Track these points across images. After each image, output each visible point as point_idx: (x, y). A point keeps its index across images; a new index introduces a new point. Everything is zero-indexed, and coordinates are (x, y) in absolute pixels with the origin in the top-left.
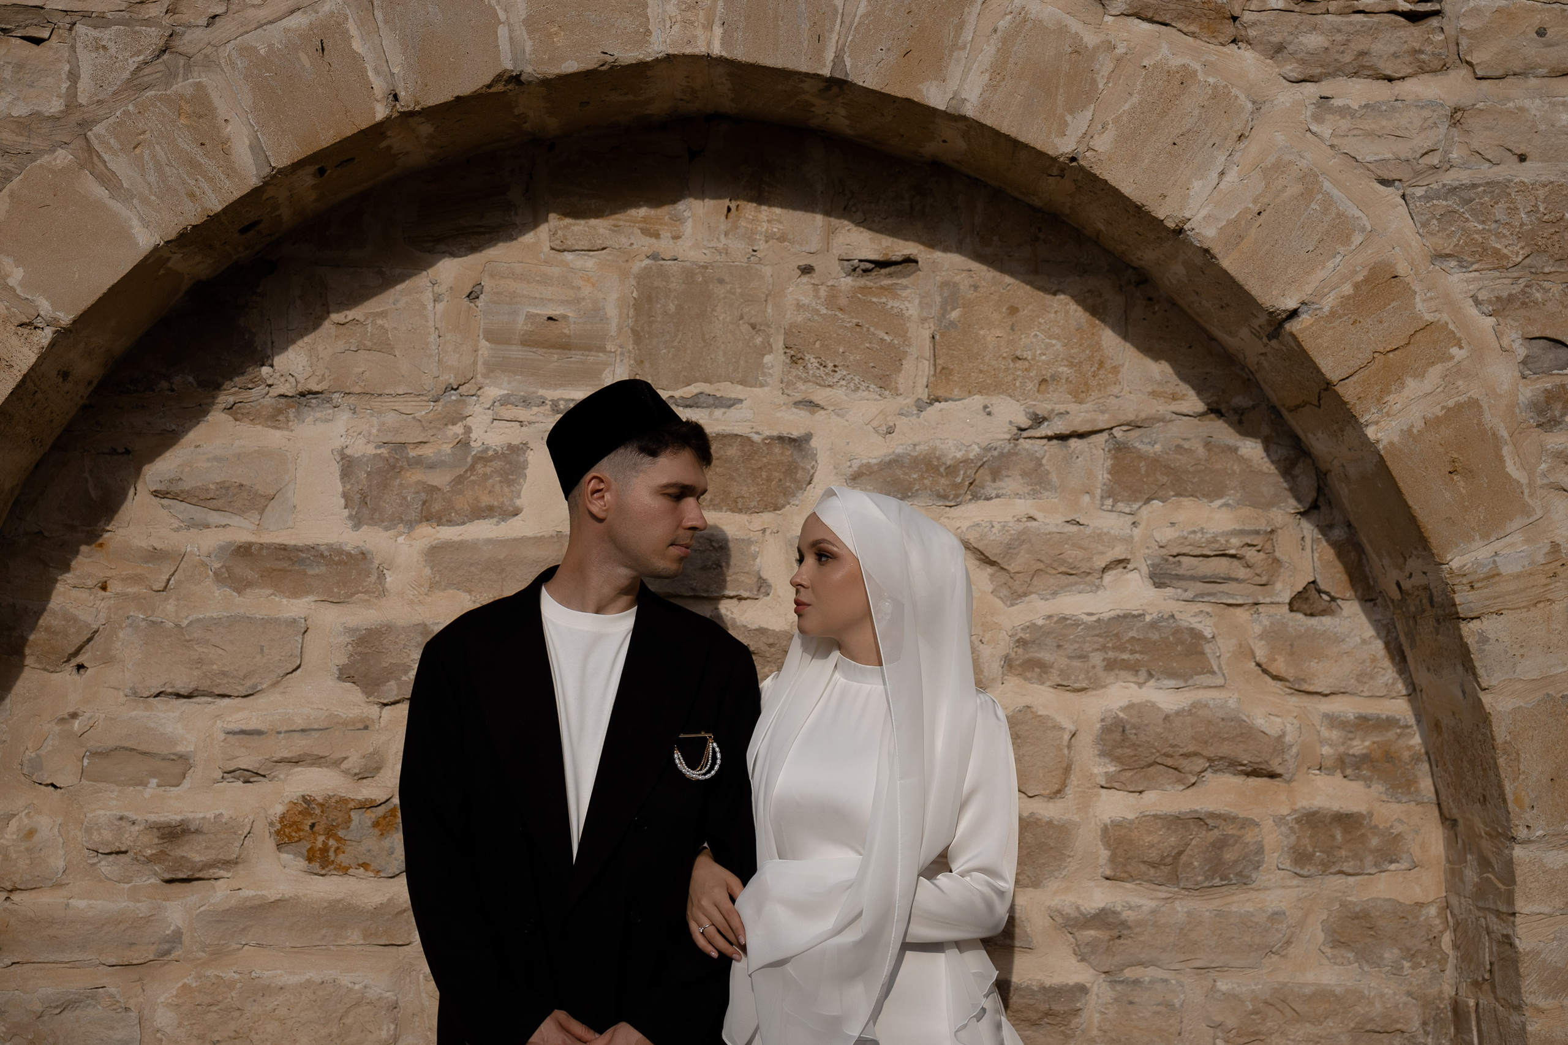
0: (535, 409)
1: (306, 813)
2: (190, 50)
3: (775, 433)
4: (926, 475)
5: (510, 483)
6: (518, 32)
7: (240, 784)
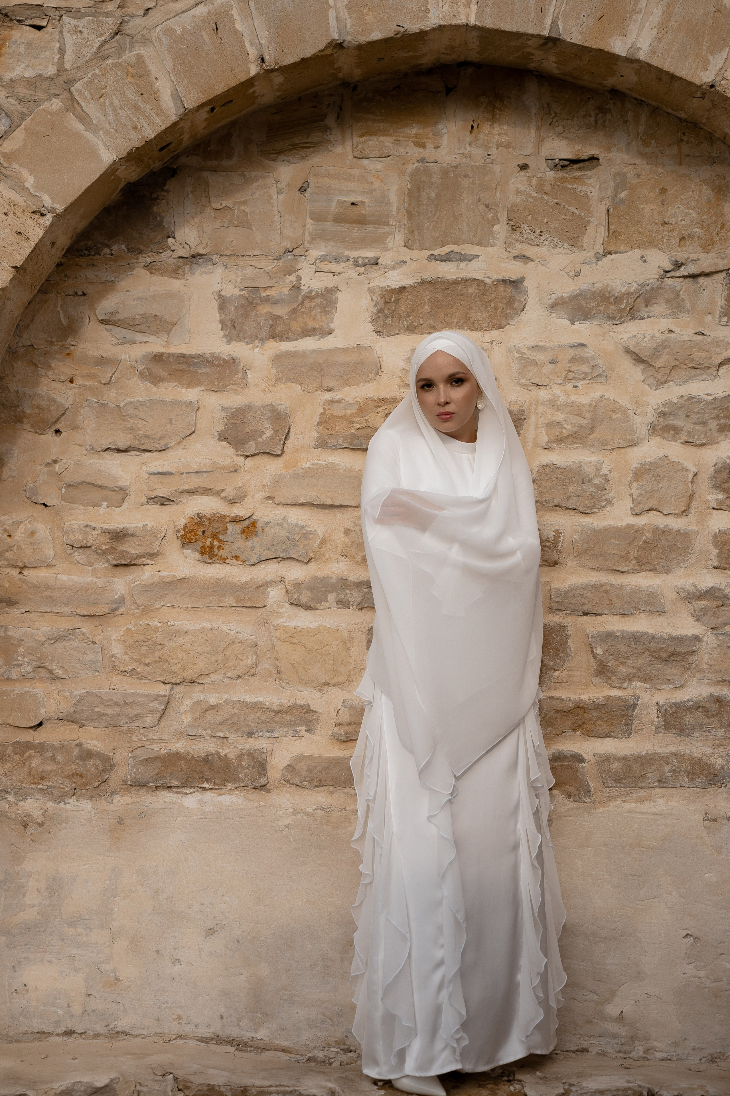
0: (343, 264)
1: (200, 524)
2: (133, 32)
3: (500, 278)
4: (600, 304)
5: (326, 313)
6: (342, 14)
7: (157, 506)
